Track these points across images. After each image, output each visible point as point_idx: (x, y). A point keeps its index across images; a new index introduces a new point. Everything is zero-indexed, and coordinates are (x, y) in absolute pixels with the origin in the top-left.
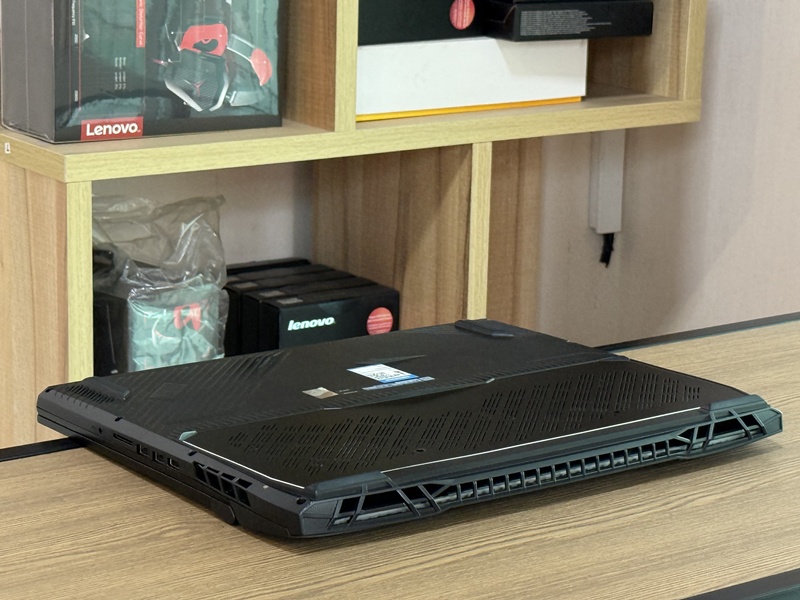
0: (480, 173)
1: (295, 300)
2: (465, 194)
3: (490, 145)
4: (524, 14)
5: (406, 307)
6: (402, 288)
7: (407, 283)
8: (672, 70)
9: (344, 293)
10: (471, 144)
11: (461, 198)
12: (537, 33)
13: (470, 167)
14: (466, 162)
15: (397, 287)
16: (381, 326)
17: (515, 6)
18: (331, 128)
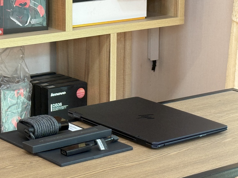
0: (113, 43)
1: (53, 86)
2: (108, 50)
3: (116, 34)
5: (89, 88)
6: (88, 81)
7: (89, 80)
8: (174, 7)
9: (69, 84)
10: (110, 34)
11: (107, 52)
13: (110, 41)
14: (108, 40)
15: (86, 81)
16: (81, 94)
18: (64, 30)
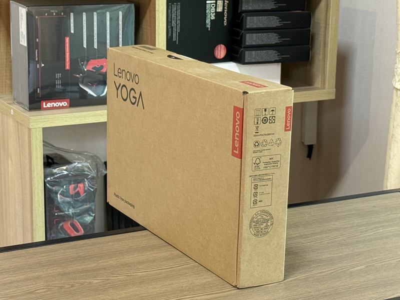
4: (247, 52)
8: (322, 76)
12: (253, 61)
17: (242, 49)
